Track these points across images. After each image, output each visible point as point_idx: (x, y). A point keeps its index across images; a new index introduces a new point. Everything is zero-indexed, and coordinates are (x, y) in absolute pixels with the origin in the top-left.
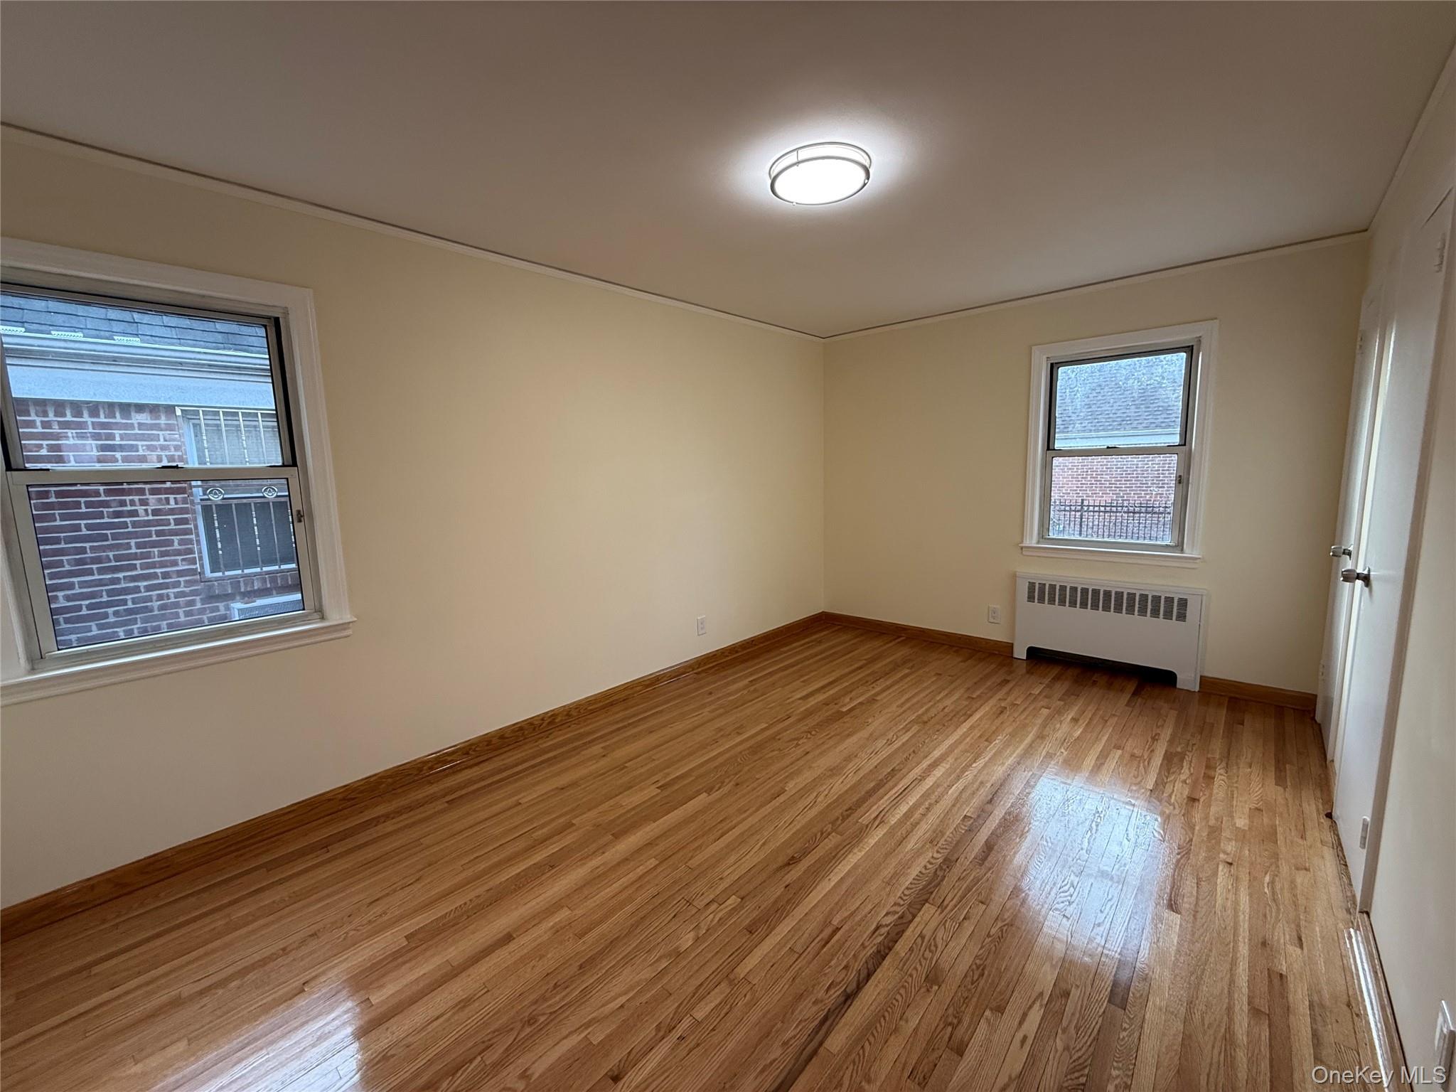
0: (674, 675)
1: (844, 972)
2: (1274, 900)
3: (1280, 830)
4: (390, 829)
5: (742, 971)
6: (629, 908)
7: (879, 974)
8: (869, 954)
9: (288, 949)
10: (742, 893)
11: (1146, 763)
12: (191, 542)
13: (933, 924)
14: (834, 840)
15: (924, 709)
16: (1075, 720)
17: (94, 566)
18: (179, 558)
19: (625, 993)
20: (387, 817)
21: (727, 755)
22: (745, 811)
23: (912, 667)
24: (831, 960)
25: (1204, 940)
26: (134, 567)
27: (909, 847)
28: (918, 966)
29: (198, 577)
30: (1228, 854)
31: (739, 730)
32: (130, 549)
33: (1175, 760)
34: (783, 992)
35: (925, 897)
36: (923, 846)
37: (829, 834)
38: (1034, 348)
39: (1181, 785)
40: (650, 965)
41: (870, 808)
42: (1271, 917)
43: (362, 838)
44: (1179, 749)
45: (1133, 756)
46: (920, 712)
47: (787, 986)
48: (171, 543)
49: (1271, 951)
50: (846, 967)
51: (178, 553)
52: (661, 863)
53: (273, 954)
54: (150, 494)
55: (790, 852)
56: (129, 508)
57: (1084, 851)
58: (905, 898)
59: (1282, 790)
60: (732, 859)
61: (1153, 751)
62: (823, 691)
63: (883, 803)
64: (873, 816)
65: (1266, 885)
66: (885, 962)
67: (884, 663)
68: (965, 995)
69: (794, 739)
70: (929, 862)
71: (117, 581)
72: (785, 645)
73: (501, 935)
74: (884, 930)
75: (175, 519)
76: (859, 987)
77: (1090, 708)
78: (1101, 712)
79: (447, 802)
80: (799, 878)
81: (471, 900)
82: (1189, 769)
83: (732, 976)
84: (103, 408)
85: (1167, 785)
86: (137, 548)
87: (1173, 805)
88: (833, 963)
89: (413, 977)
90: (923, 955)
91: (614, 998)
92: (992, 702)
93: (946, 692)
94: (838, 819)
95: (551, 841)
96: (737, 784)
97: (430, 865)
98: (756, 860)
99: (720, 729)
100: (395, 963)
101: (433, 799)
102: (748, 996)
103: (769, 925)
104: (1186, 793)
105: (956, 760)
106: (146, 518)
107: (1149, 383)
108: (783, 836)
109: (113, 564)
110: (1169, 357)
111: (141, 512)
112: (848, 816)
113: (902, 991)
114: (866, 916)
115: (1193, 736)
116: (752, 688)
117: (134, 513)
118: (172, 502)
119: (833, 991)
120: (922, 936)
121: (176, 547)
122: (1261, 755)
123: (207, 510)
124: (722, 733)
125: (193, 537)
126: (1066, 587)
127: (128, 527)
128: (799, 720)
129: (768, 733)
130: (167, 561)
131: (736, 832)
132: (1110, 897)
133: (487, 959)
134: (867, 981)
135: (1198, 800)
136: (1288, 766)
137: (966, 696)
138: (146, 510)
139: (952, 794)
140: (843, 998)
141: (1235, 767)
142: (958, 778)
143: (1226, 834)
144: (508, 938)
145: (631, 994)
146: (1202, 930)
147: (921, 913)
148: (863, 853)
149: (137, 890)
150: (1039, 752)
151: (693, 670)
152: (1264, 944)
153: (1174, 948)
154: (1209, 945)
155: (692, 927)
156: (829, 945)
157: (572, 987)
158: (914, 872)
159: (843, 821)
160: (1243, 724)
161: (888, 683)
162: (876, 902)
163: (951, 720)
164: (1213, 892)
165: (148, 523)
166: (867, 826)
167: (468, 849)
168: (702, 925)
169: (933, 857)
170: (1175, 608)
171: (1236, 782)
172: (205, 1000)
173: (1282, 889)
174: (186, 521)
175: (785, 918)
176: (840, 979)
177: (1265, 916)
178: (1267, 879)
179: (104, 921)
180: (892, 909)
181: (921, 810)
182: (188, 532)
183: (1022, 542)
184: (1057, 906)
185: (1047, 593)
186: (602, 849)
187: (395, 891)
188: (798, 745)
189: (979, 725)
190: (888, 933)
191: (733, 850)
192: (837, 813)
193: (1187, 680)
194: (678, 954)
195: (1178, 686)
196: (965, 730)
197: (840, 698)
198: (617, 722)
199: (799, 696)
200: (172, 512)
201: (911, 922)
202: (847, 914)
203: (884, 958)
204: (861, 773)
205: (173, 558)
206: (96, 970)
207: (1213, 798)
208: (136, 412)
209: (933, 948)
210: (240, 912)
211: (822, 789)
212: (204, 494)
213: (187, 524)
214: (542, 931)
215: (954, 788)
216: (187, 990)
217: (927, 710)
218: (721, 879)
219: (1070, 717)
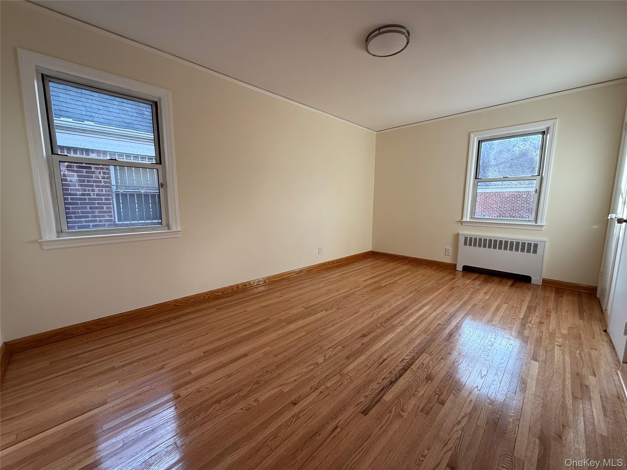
0: (308, 270)
1: (389, 374)
2: (581, 359)
3: (582, 335)
4: (194, 317)
5: (345, 371)
6: (296, 348)
7: (405, 376)
8: (400, 369)
9: (156, 354)
10: (343, 345)
11: (519, 309)
12: (110, 208)
13: (427, 360)
14: (382, 329)
15: (418, 286)
16: (486, 293)
17: (73, 215)
18: (106, 214)
19: (296, 376)
20: (192, 313)
21: (333, 299)
22: (342, 318)
23: (411, 272)
24: (384, 370)
25: (550, 372)
26: (88, 217)
27: (415, 333)
28: (422, 374)
29: (113, 223)
30: (559, 342)
31: (337, 290)
32: (87, 209)
33: (532, 309)
34: (364, 379)
35: (424, 350)
36: (421, 333)
37: (379, 327)
38: (471, 133)
39: (535, 317)
40: (307, 367)
41: (397, 319)
42: (580, 365)
43: (183, 319)
44: (534, 305)
45: (513, 307)
46: (416, 287)
47: (365, 377)
48: (103, 208)
49: (581, 377)
50: (390, 372)
51: (105, 212)
52: (308, 334)
53: (150, 355)
54: (96, 187)
55: (363, 332)
56: (87, 192)
57: (493, 338)
58: (414, 350)
59: (583, 322)
60: (338, 334)
61: (522, 305)
62: (373, 278)
63: (402, 318)
64: (398, 322)
65: (577, 354)
66: (407, 372)
67: (399, 270)
68: (444, 384)
69: (362, 294)
70: (424, 339)
71: (82, 222)
72: (355, 262)
73: (244, 353)
74: (406, 361)
75: (105, 198)
76: (397, 380)
77: (492, 289)
78: (497, 291)
79: (217, 309)
80: (367, 341)
81: (229, 342)
82: (539, 312)
83: (341, 373)
84: (79, 151)
85: (529, 317)
86: (90, 209)
87: (533, 324)
88: (384, 371)
89: (207, 366)
90: (424, 370)
91: (292, 377)
92: (448, 285)
93: (427, 281)
94: (382, 322)
95: (261, 324)
96: (338, 309)
97: (211, 329)
98: (348, 335)
99: (329, 290)
100: (200, 361)
101: (211, 307)
102: (348, 380)
103: (356, 357)
104: (538, 320)
105: (433, 304)
106: (93, 197)
107: (523, 148)
108: (359, 327)
109: (80, 215)
110: (533, 137)
111: (92, 194)
112: (387, 322)
113: (415, 382)
114: (397, 356)
115: (540, 300)
116: (342, 277)
117: (89, 195)
118: (104, 191)
119: (385, 380)
120: (423, 364)
121: (105, 209)
122: (572, 309)
123: (117, 195)
124: (330, 291)
125: (112, 206)
126: (482, 239)
127: (86, 200)
128: (362, 289)
129: (350, 292)
130: (101, 215)
131: (339, 325)
132: (506, 354)
133: (238, 361)
134: (400, 378)
135: (544, 323)
136: (585, 313)
137: (436, 283)
138: (94, 194)
139: (432, 316)
140: (390, 383)
141: (560, 312)
142: (435, 311)
143: (557, 335)
144: (246, 355)
145: (298, 377)
146: (549, 368)
147: (422, 356)
148: (395, 334)
149: (94, 331)
150: (470, 303)
151: (316, 269)
152: (578, 374)
153: (537, 374)
154: (552, 373)
155: (323, 355)
156: (382, 365)
157: (273, 373)
158: (418, 342)
159: (385, 323)
160: (563, 297)
161: (401, 277)
162: (402, 351)
163: (430, 291)
164: (553, 355)
165: (95, 199)
166: (396, 325)
167: (226, 325)
168: (327, 355)
169: (425, 337)
170: (532, 248)
171: (561, 317)
172: (124, 369)
173: (585, 356)
174: (109, 199)
175: (362, 355)
176: (388, 376)
177: (578, 365)
178: (578, 352)
179: (82, 341)
180: (409, 354)
181: (419, 321)
182: (110, 204)
183: (462, 220)
184: (482, 356)
185: (473, 241)
186: (282, 328)
187: (198, 337)
188: (363, 296)
189: (442, 293)
190: (408, 362)
191: (338, 331)
192: (383, 320)
193: (536, 280)
194: (317, 364)
195: (532, 282)
196: (436, 294)
197: (380, 281)
198: (285, 285)
199: (362, 280)
200: (104, 195)
201: (417, 359)
202: (389, 355)
203: (407, 370)
204: (392, 307)
205: (103, 214)
206: (79, 356)
207: (551, 323)
208: (92, 153)
209: (428, 368)
210: (135, 341)
211: (375, 312)
212: (117, 189)
213: (110, 201)
214: (260, 354)
215: (433, 314)
216: (117, 365)
217: (419, 287)
218: (334, 340)
219: (483, 292)
